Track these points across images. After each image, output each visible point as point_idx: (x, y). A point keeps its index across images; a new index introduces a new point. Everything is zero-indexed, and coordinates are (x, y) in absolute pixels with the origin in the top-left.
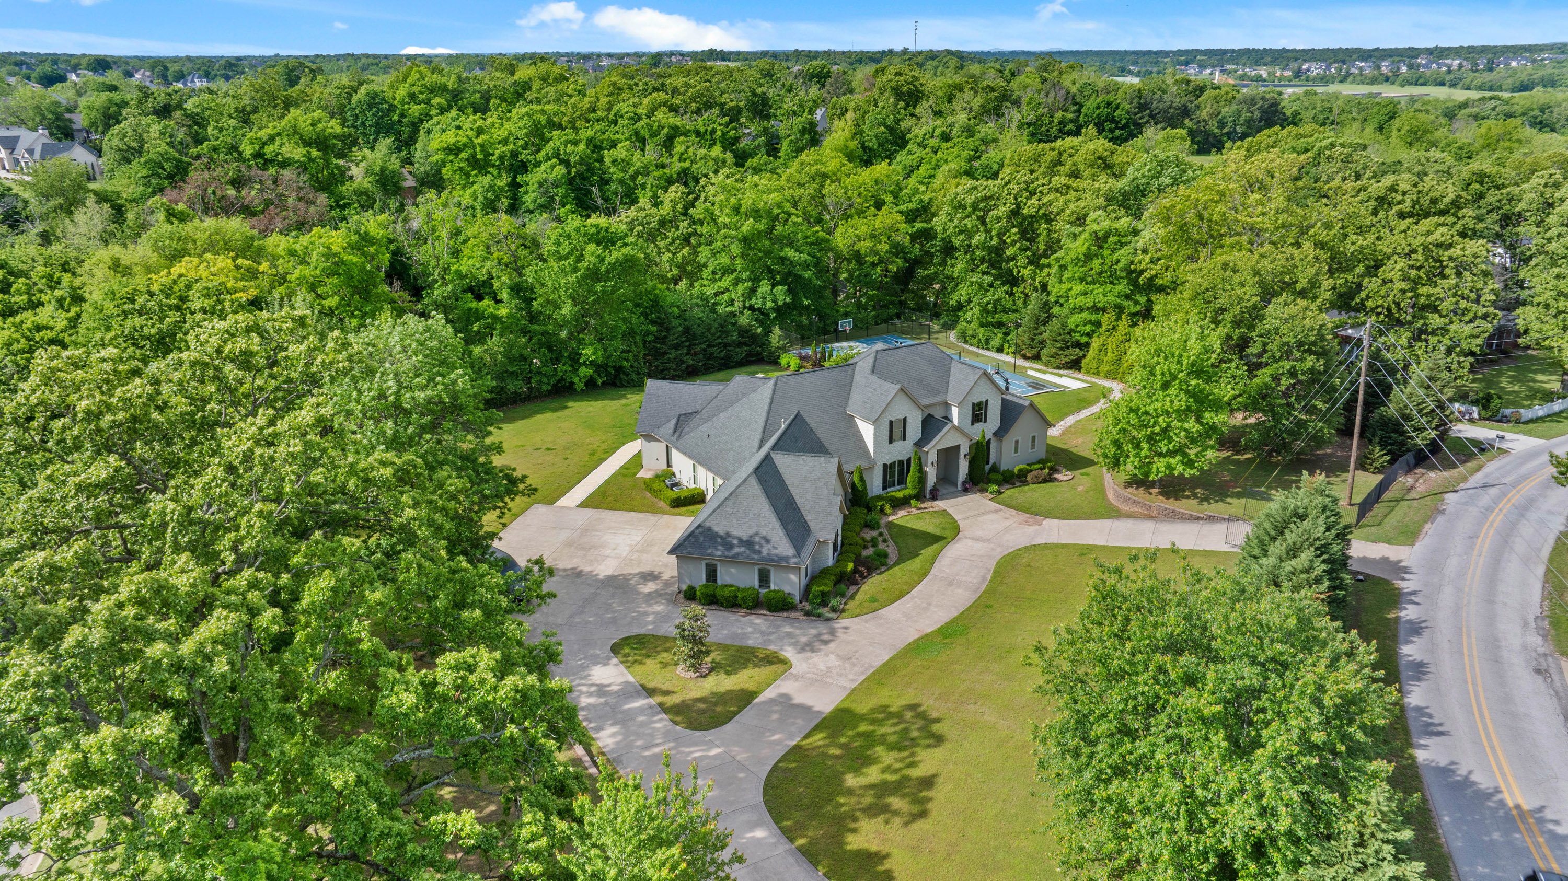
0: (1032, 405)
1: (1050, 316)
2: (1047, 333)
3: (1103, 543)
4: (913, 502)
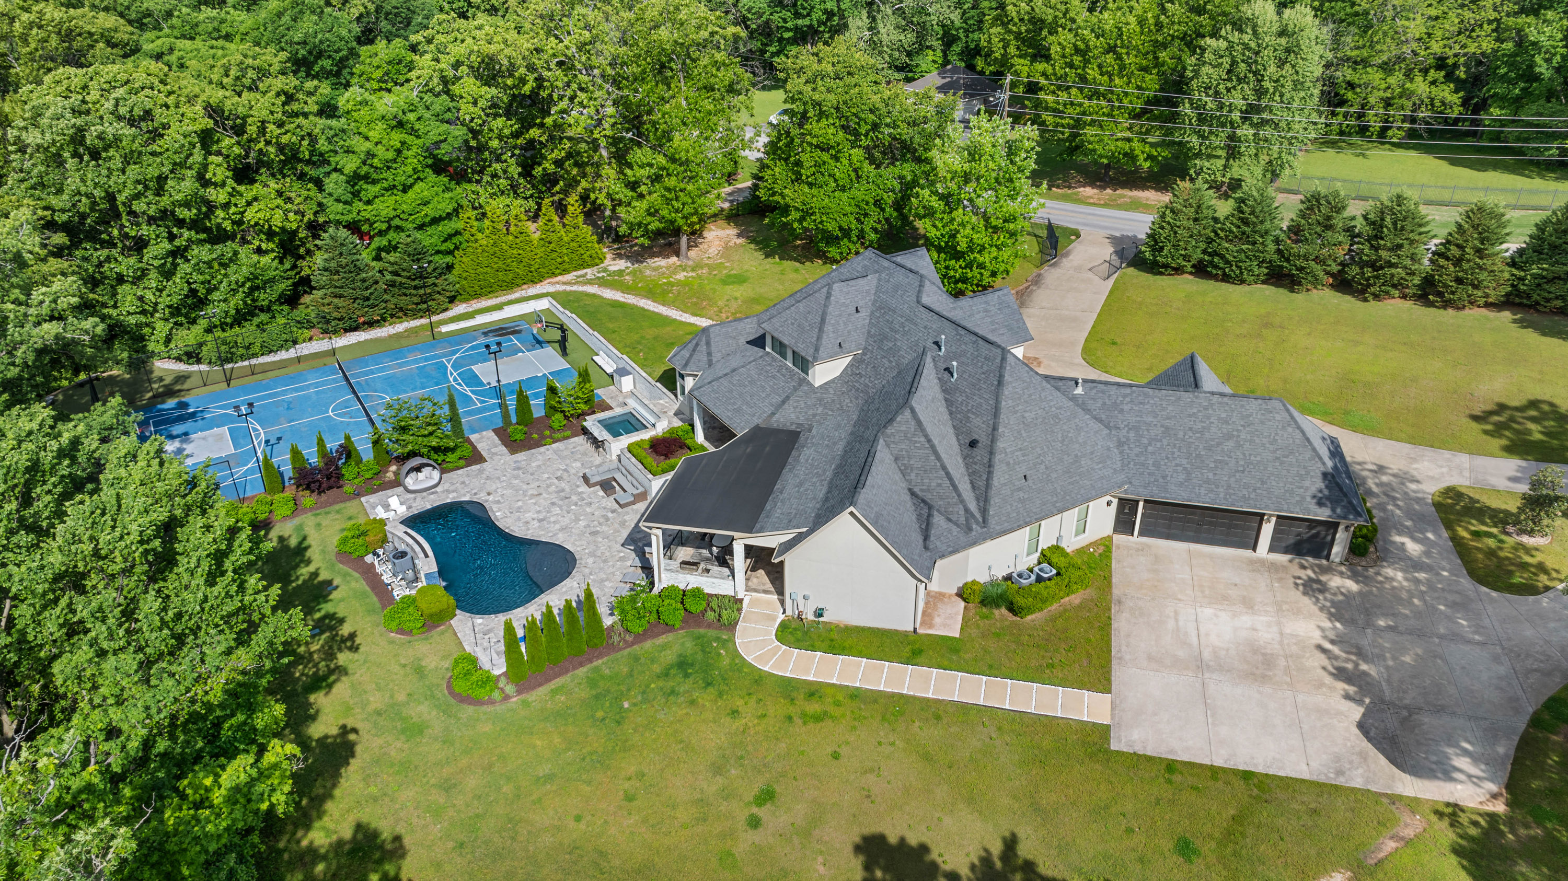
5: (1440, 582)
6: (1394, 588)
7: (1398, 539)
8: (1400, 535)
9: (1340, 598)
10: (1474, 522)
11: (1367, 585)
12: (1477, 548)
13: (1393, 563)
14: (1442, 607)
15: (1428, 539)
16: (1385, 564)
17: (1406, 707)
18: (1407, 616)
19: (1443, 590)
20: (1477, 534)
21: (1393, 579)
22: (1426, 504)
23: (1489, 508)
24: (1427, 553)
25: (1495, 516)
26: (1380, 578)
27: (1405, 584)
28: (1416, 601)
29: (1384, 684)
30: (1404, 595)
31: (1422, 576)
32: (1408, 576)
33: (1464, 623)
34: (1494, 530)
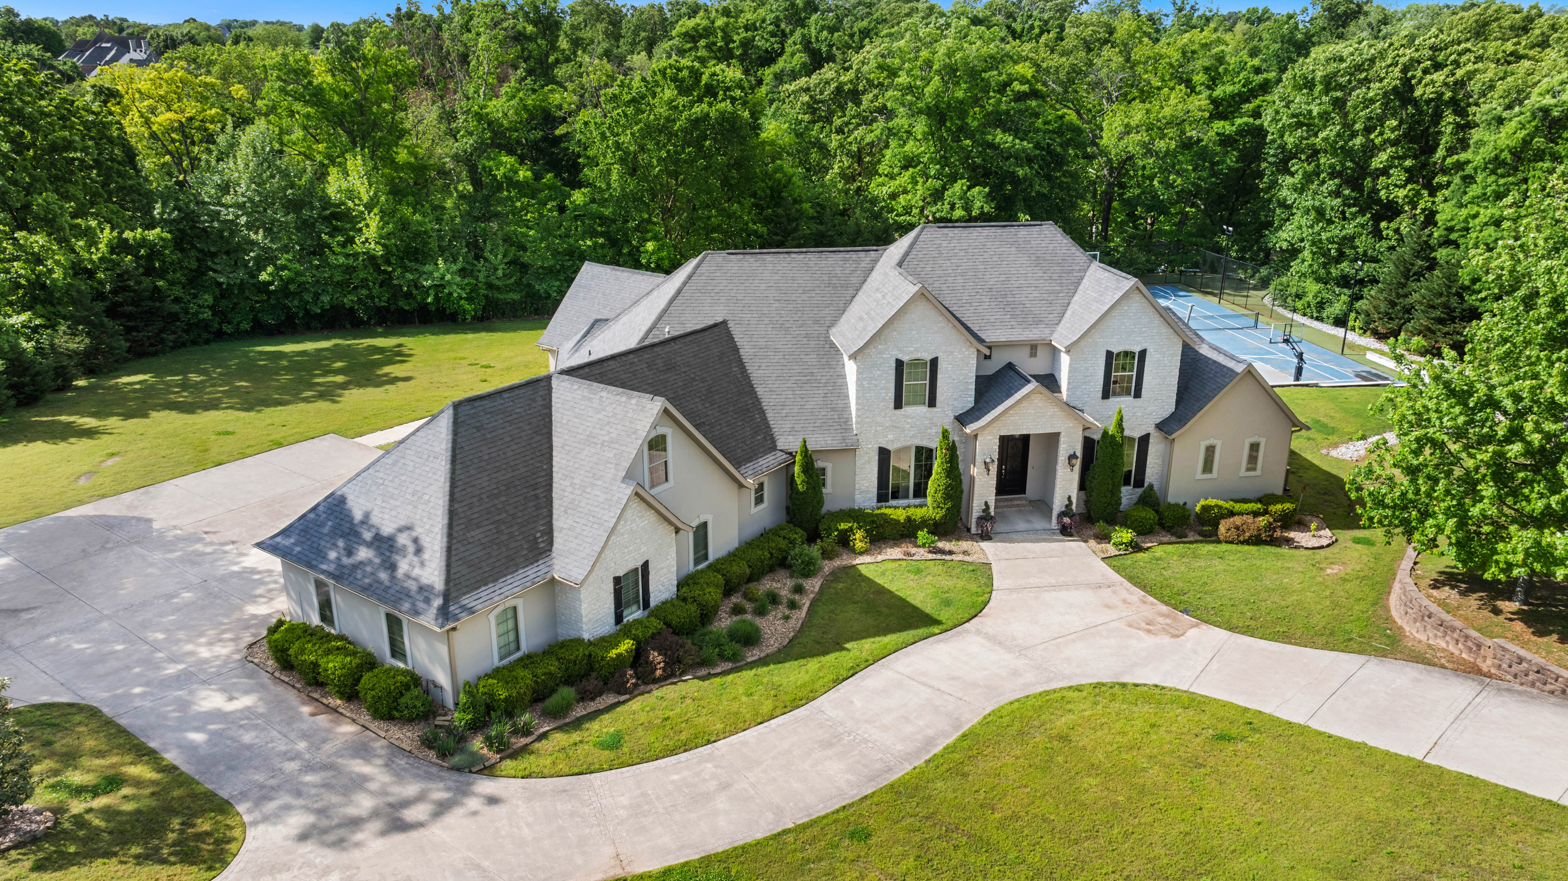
0: (1250, 372)
1: (1433, 264)
2: (1419, 293)
3: (1297, 718)
4: (922, 535)
5: (139, 675)
6: (201, 634)
7: (246, 701)
8: (248, 709)
9: (259, 591)
10: (129, 807)
11: (239, 620)
12: (100, 754)
13: (226, 663)
14: (119, 647)
15: (197, 729)
16: (237, 657)
17: (111, 549)
18: (161, 616)
19: (128, 668)
20: (113, 782)
21: (210, 644)
22: (244, 796)
23: (108, 854)
24: (183, 705)
25: (84, 841)
26: (227, 636)
27: (189, 647)
28: (160, 636)
29: (146, 552)
30: (181, 635)
31: (172, 669)
32: (193, 659)
33: (77, 646)
34: (77, 807)
